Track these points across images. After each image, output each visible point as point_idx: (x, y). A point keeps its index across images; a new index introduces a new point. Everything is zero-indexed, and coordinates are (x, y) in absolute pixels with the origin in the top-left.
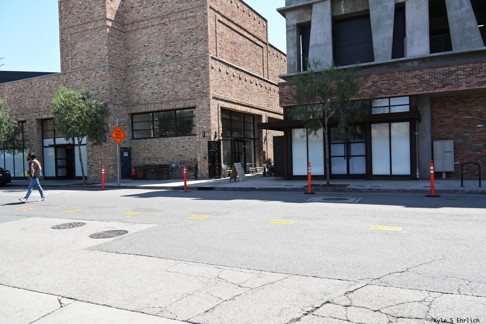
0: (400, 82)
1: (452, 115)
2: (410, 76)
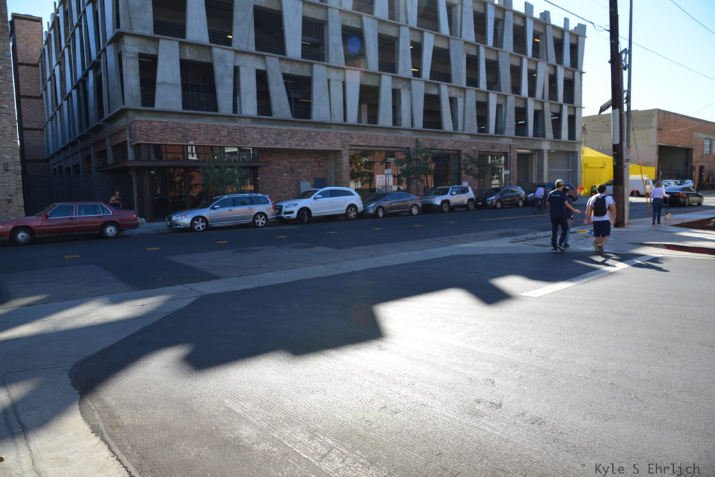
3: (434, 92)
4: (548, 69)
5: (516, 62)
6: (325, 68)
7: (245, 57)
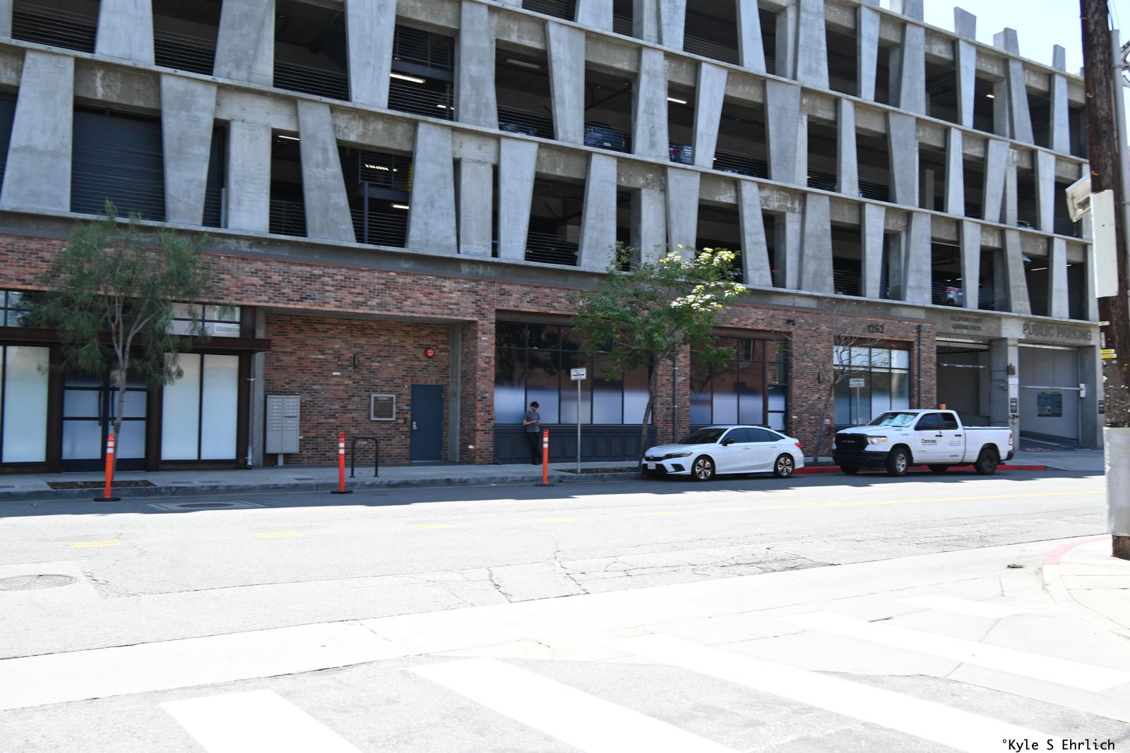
0: (229, 277)
1: (294, 350)
2: (247, 269)
3: (726, 198)
4: (1015, 157)
5: (934, 141)
6: (449, 133)
7: (246, 100)
